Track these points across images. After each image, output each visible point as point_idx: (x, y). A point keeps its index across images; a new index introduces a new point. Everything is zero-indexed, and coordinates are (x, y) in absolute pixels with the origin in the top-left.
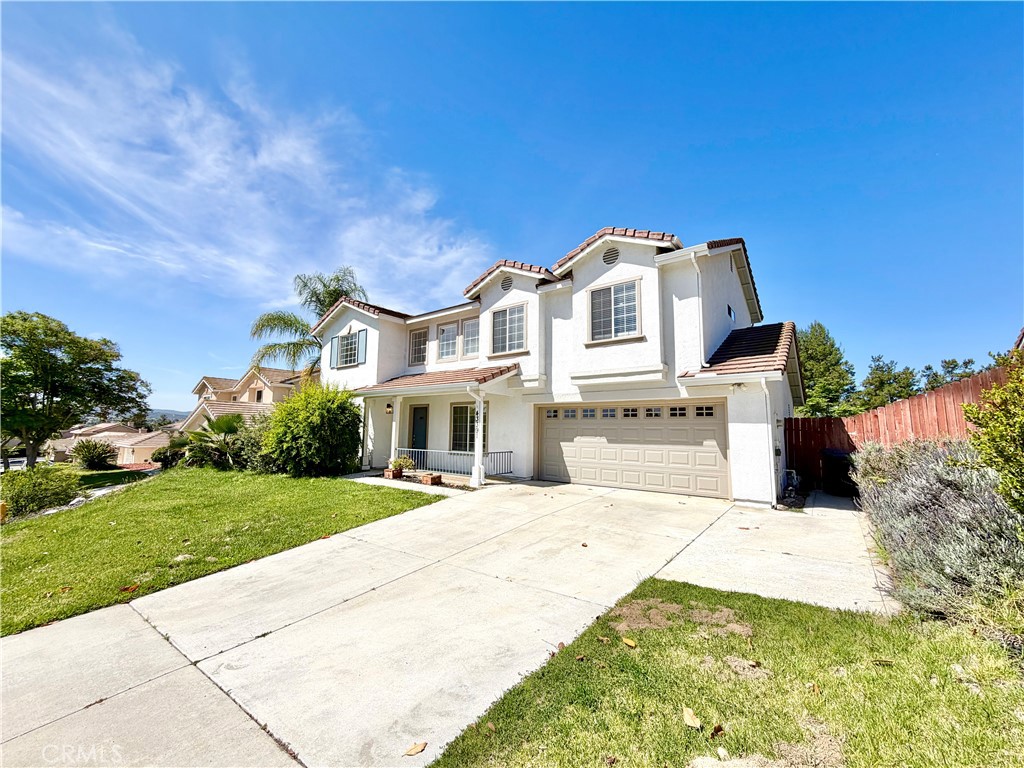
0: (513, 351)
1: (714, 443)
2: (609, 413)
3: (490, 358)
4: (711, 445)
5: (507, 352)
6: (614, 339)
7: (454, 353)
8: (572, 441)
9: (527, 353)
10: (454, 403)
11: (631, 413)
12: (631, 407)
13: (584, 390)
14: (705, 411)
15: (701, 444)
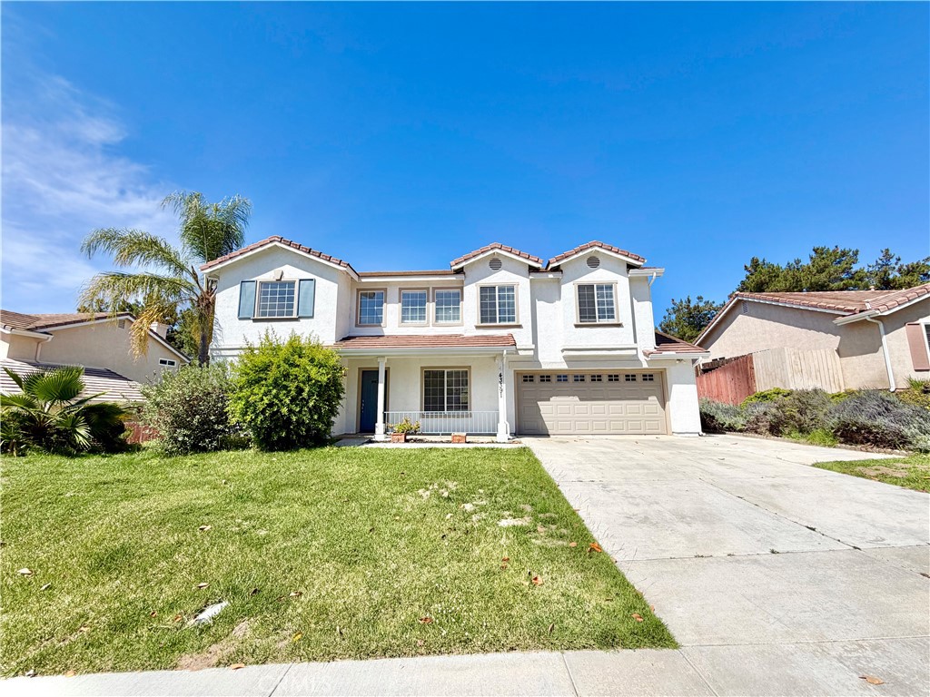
0: (503, 323)
1: (655, 398)
2: (580, 378)
3: (477, 327)
4: (653, 399)
5: (498, 323)
6: (598, 323)
7: (422, 318)
8: (549, 400)
9: (520, 326)
10: (425, 367)
11: (597, 378)
12: (596, 374)
13: (568, 360)
14: (648, 377)
15: (647, 399)
